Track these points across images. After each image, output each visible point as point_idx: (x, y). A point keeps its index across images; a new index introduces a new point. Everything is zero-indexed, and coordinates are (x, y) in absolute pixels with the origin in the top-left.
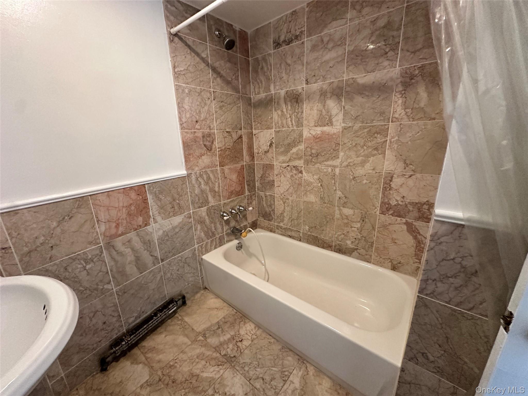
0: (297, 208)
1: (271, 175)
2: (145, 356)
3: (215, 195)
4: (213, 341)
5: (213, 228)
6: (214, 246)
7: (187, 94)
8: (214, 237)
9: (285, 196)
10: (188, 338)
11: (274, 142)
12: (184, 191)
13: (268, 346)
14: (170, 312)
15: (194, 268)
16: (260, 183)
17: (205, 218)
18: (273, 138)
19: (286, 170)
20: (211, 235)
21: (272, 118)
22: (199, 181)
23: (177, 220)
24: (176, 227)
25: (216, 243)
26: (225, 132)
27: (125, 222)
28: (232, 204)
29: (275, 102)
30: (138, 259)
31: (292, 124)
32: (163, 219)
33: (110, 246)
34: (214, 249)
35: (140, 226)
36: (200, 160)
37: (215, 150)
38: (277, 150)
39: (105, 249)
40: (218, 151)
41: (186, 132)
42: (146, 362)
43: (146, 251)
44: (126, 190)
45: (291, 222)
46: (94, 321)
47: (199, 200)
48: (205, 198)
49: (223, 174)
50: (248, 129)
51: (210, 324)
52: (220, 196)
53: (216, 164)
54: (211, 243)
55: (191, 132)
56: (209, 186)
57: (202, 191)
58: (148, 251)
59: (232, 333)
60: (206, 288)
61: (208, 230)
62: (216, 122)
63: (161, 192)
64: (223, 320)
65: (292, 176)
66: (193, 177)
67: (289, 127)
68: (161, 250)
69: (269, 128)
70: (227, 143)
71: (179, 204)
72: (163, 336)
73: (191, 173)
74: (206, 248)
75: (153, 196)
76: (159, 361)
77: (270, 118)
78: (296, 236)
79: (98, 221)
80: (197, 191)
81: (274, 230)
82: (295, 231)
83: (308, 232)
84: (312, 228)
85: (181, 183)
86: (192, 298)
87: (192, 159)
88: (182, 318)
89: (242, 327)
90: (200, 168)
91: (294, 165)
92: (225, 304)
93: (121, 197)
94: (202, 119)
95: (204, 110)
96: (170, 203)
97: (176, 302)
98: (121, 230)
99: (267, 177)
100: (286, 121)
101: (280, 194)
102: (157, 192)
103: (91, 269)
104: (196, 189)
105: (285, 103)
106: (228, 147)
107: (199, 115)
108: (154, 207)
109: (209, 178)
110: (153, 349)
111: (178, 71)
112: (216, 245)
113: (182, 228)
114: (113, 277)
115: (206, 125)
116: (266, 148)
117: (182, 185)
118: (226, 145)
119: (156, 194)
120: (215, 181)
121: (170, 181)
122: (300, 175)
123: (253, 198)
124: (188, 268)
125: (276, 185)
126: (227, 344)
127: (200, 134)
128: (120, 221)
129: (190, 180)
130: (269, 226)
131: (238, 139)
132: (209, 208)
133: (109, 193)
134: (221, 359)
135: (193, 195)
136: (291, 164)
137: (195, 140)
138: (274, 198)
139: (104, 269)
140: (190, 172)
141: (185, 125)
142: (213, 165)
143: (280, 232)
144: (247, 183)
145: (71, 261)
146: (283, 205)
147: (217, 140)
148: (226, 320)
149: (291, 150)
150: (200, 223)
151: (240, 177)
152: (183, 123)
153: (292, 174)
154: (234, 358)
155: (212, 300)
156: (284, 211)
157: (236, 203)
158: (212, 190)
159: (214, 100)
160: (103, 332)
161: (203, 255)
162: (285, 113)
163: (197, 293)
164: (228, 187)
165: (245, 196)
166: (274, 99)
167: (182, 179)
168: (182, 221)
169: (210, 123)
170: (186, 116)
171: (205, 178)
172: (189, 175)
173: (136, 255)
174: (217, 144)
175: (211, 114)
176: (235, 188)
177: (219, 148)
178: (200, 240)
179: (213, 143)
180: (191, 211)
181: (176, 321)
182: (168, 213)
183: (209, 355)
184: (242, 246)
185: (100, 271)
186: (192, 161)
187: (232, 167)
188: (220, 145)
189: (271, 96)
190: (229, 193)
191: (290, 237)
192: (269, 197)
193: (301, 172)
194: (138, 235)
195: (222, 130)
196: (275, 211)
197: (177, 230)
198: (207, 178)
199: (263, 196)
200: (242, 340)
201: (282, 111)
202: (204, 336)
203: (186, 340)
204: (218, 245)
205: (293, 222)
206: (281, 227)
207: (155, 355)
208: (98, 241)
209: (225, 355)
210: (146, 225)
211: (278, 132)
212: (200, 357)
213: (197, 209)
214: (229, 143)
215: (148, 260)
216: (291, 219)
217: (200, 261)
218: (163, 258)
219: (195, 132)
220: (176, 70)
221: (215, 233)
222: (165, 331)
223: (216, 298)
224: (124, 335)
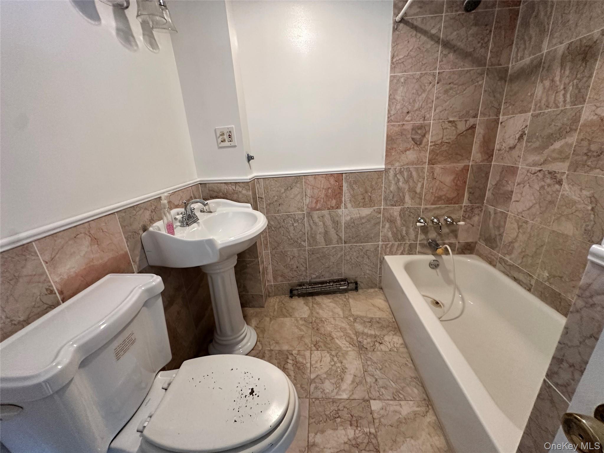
0: (537, 240)
1: (510, 182)
2: (312, 305)
3: (415, 196)
4: (359, 327)
5: (404, 232)
6: (401, 251)
7: (402, 83)
8: (403, 241)
9: (522, 217)
10: (343, 313)
11: (526, 132)
12: (378, 185)
13: (402, 365)
14: (341, 288)
15: (373, 263)
16: (492, 194)
17: (396, 218)
18: (526, 126)
19: (534, 178)
20: (399, 238)
21: (532, 95)
22: (397, 178)
23: (366, 212)
24: (363, 218)
25: (404, 248)
26: (447, 123)
27: (322, 200)
28: (438, 212)
29: (544, 68)
30: (326, 233)
31: (565, 101)
32: (352, 207)
33: (309, 215)
34: (401, 254)
35: (333, 207)
36: (404, 155)
37: (426, 145)
38: (529, 144)
39: (306, 216)
40: (431, 146)
41: (392, 125)
42: (311, 308)
43: (333, 229)
44: (328, 176)
45: (522, 258)
46: (292, 262)
47: (393, 197)
48: (400, 197)
49: (431, 174)
50: (489, 116)
51: (365, 315)
52: (421, 199)
53: (424, 160)
54: (398, 246)
55: (399, 125)
56: (409, 185)
57: (399, 189)
58: (335, 229)
59: (378, 333)
60: (382, 289)
61: (397, 231)
62: (435, 110)
63: (355, 182)
64: (378, 319)
65: (542, 187)
66: (392, 173)
67: (557, 107)
68: (345, 232)
69: (524, 111)
70: (446, 136)
71: (370, 197)
72: (329, 301)
73: (390, 169)
74: (391, 249)
75: (348, 185)
76: (318, 313)
77: (529, 94)
78: (525, 281)
79: (305, 195)
80: (393, 188)
81: (494, 263)
82: (524, 273)
83: (545, 282)
84: (554, 277)
85: (377, 176)
86: (365, 290)
87: (393, 154)
88: (348, 298)
89: (390, 335)
90: (402, 164)
91: (550, 170)
92: (389, 310)
93: (323, 180)
94: (415, 109)
95: (420, 98)
96: (362, 194)
97: (348, 283)
98: (319, 206)
99: (504, 186)
100: (555, 97)
101: (516, 213)
102: (352, 182)
103: (296, 226)
104: (392, 185)
105: (562, 66)
106: (447, 141)
107: (412, 104)
108: (347, 195)
109: (411, 176)
110: (318, 304)
111: (396, 61)
112: (404, 250)
113: (369, 221)
114: (308, 239)
115: (419, 115)
116: (511, 142)
117: (377, 179)
118: (443, 140)
119: (350, 183)
120: (418, 181)
121: (366, 174)
122: (557, 186)
123: (476, 211)
124: (367, 260)
125: (513, 199)
126: (367, 336)
127: (409, 127)
128: (319, 199)
129: (387, 175)
130: (490, 256)
131: (466, 130)
132: (404, 208)
133: (315, 176)
134: (355, 342)
135: (388, 191)
136: (545, 168)
137: (402, 133)
138: (506, 218)
139: (303, 230)
140: (389, 167)
141: (392, 118)
142: (419, 162)
143: (503, 269)
144: (468, 191)
145: (287, 217)
146: (517, 230)
147: (432, 133)
148: (381, 321)
149: (552, 144)
150: (389, 221)
151: (458, 180)
152: (391, 116)
153: (543, 183)
154: (365, 349)
155: (381, 301)
156: (516, 239)
157: (443, 211)
158: (412, 190)
159: (438, 83)
160: (295, 273)
161: (386, 255)
162: (558, 83)
163: (372, 288)
164: (436, 190)
165: (461, 206)
166: (544, 63)
167: (379, 173)
168: (371, 214)
169: (425, 113)
170: (395, 108)
171: (405, 176)
172: (386, 170)
173: (326, 229)
174: (429, 138)
175: (430, 101)
176: (446, 193)
177: (432, 142)
178: (386, 239)
179: (424, 136)
180: (382, 207)
181: (343, 297)
182: (358, 202)
183: (349, 333)
184: (438, 265)
185: (301, 231)
186: (393, 156)
187: (448, 166)
188: (434, 139)
189: (539, 59)
190: (435, 197)
191: (515, 279)
192: (499, 214)
193: (560, 183)
194: (330, 214)
195: (441, 119)
196: (502, 236)
197: (363, 221)
198: (408, 175)
199: (492, 212)
200: (381, 343)
201: (553, 81)
202: (355, 320)
203: (341, 313)
204: (407, 252)
205: (524, 259)
206: (505, 262)
207: (318, 308)
208: (303, 209)
209: (360, 342)
210: (337, 208)
211: (537, 116)
212: (343, 329)
213: (389, 206)
214: (450, 135)
215: (334, 238)
216: (524, 253)
217: (381, 259)
218: (346, 241)
219: (404, 124)
220: (394, 60)
221: (405, 238)
222: (333, 299)
223: (385, 301)
224: (307, 283)
